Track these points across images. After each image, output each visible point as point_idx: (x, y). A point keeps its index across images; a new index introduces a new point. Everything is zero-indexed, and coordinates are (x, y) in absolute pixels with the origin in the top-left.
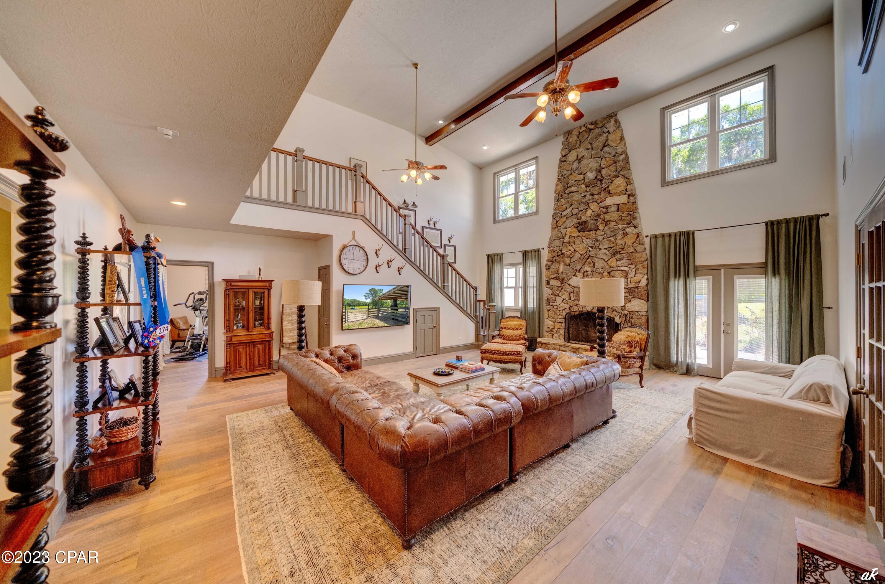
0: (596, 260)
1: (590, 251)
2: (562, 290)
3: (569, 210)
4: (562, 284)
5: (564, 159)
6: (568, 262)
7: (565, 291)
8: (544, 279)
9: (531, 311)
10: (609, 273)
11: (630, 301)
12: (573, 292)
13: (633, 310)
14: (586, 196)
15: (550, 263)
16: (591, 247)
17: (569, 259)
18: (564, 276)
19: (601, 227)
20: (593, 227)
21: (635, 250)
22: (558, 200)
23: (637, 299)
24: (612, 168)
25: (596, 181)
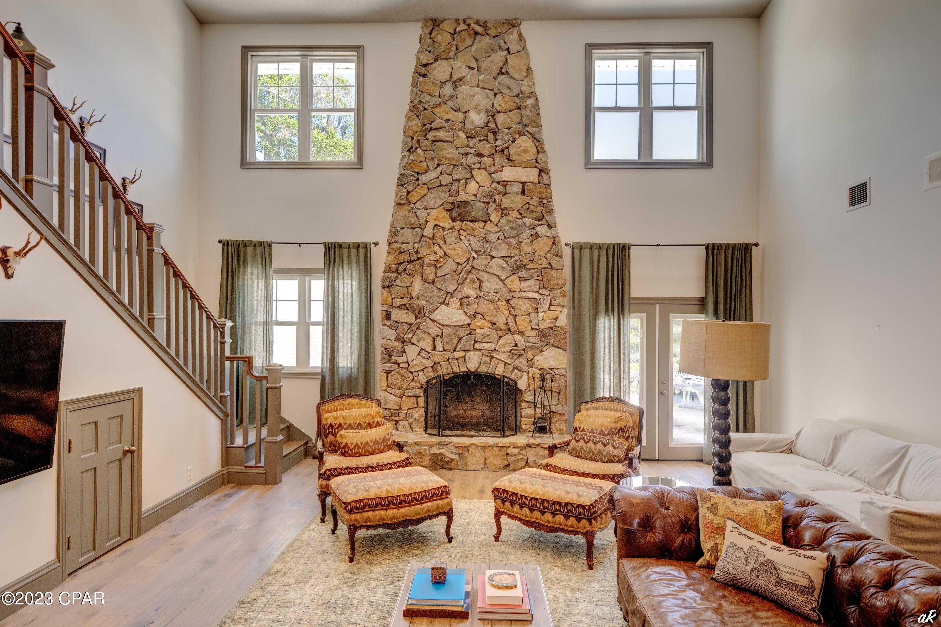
0: (485, 277)
1: (474, 258)
2: (418, 332)
3: (433, 174)
4: (416, 318)
5: (423, 71)
6: (432, 276)
7: (425, 332)
8: (378, 309)
9: (345, 376)
10: (507, 301)
11: (542, 351)
12: (442, 336)
13: (546, 366)
14: (467, 154)
15: (393, 275)
16: (476, 252)
17: (433, 269)
18: (424, 303)
19: (495, 217)
20: (480, 214)
21: (550, 264)
22: (410, 150)
23: (551, 348)
24: (514, 115)
25: (485, 131)
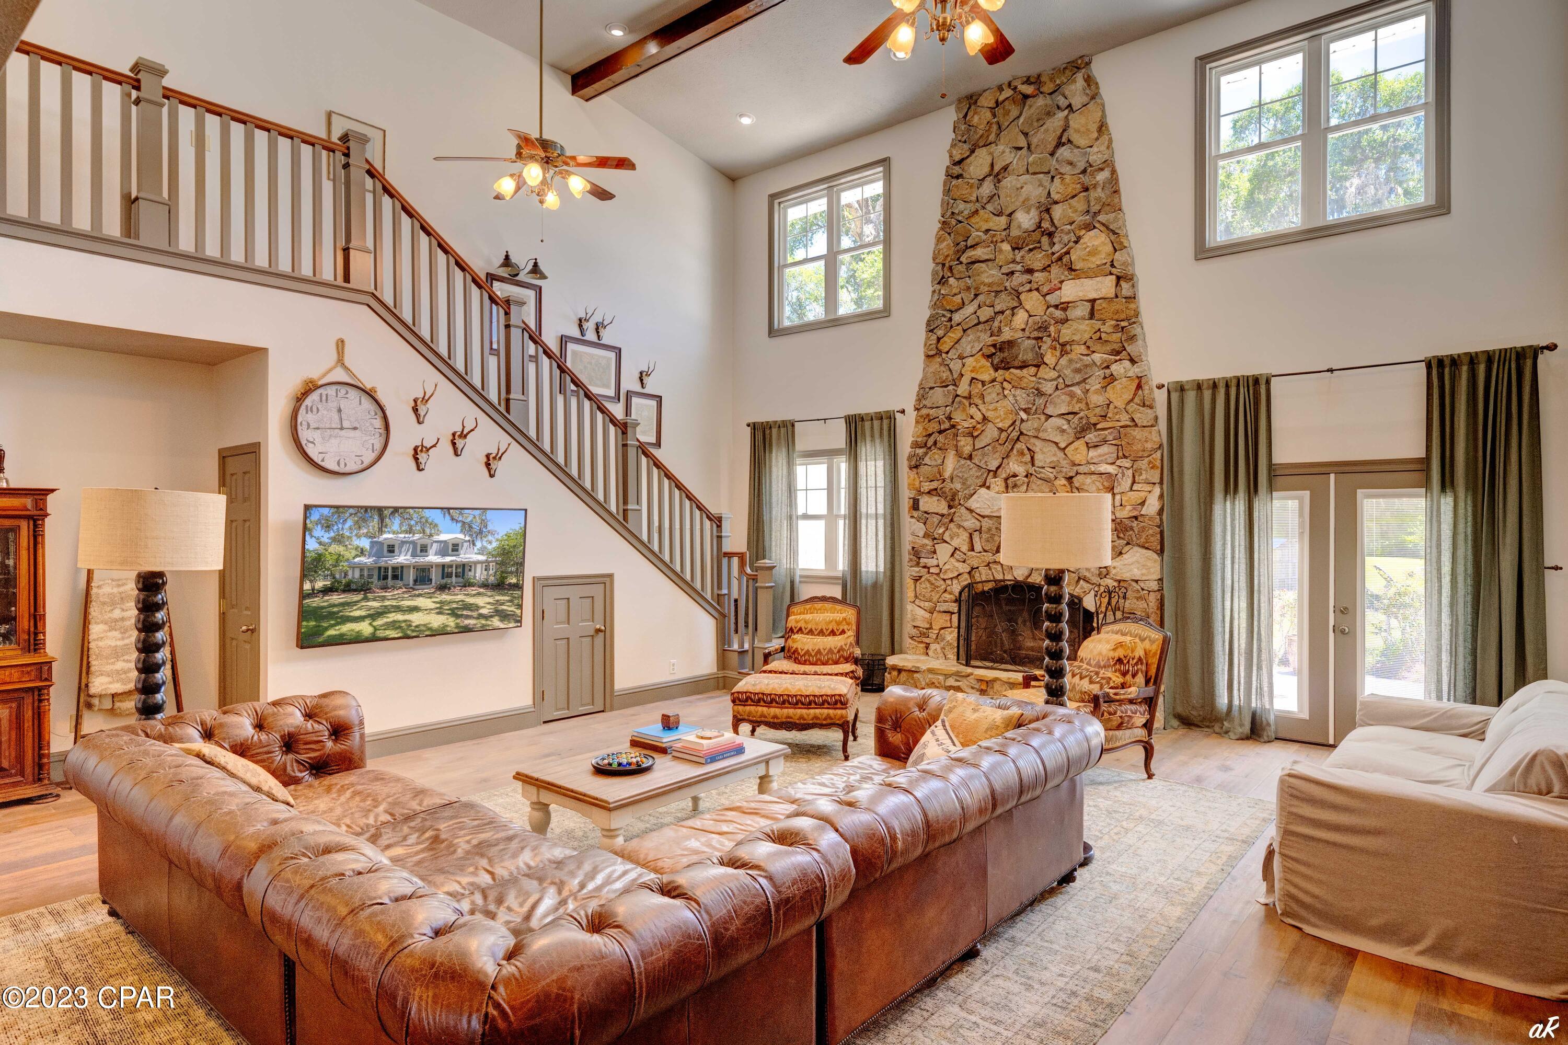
0: (1038, 446)
1: (1022, 420)
2: (952, 525)
3: (970, 309)
4: (950, 507)
5: (957, 170)
6: (967, 450)
7: (959, 526)
8: (906, 495)
9: (870, 582)
10: (1070, 479)
11: (1121, 553)
12: (980, 531)
13: (1127, 576)
14: (1012, 273)
15: (920, 451)
16: (1025, 410)
17: (970, 439)
18: (958, 486)
19: (1050, 359)
20: (1029, 357)
21: (1133, 420)
22: (942, 281)
23: (1136, 549)
24: (1079, 204)
25: (1036, 235)
